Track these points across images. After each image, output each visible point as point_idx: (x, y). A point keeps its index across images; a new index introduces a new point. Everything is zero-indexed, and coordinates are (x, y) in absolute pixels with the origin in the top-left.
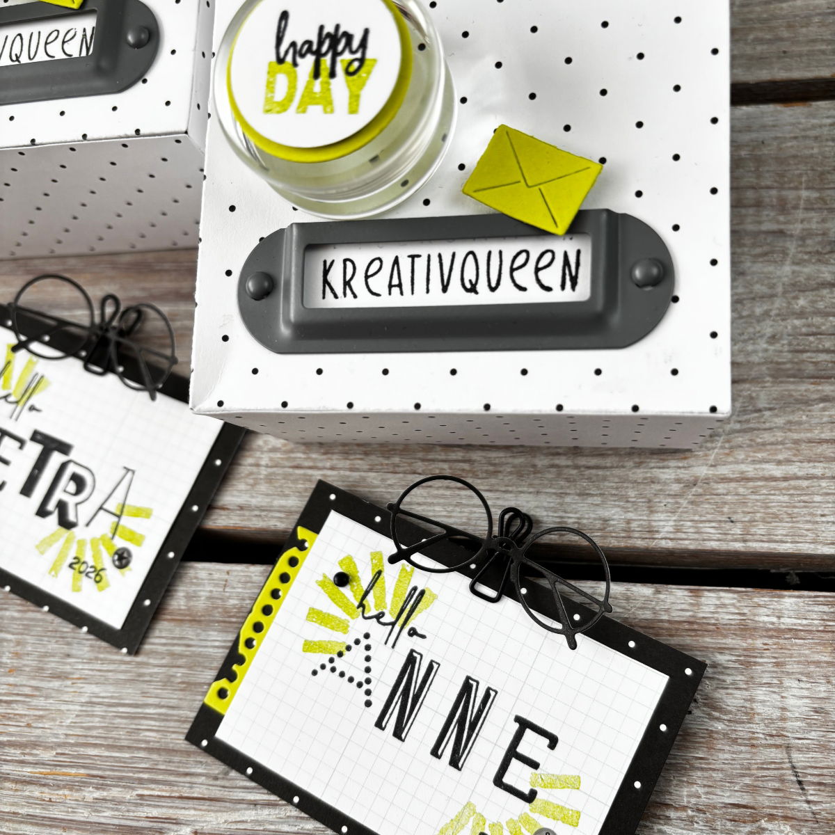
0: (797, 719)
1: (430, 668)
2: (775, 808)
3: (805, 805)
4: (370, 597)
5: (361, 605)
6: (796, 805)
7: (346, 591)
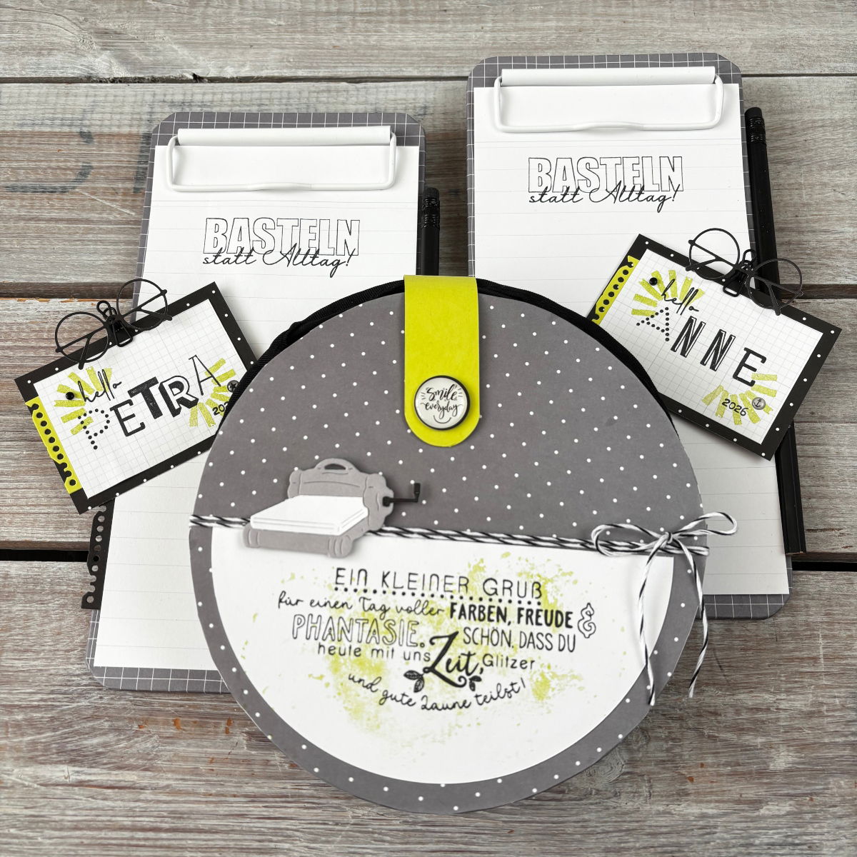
0: (717, 635)
2: (709, 680)
3: (723, 677)
6: (719, 677)
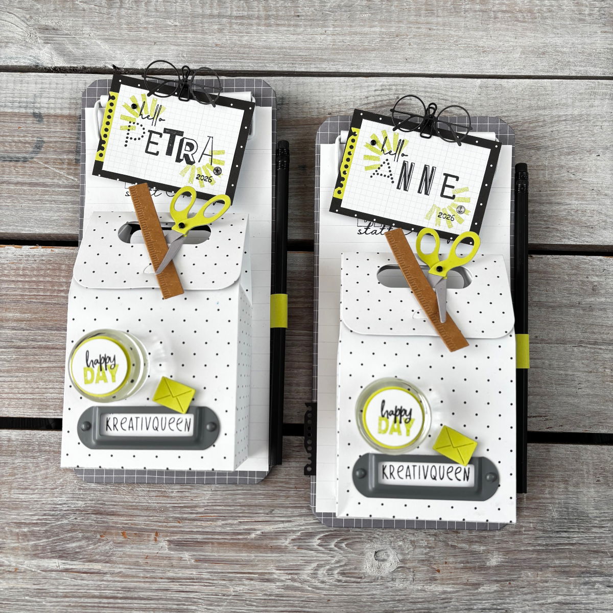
1: (412, 165)
4: (385, 147)
5: (382, 150)
7: (375, 146)
